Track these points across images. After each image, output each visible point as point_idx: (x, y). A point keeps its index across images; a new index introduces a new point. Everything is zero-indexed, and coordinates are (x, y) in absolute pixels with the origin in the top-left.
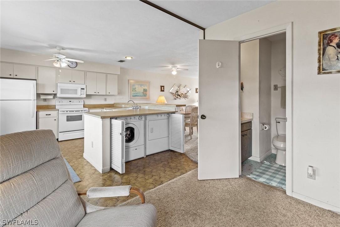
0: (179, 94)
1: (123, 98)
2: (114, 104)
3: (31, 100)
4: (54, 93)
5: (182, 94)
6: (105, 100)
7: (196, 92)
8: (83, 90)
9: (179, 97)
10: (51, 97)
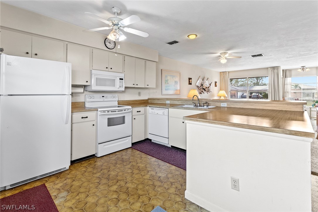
0: (204, 87)
1: (156, 92)
2: (148, 100)
4: (88, 84)
5: (206, 87)
6: (139, 94)
7: (216, 86)
8: (122, 80)
9: (204, 91)
10: (81, 90)
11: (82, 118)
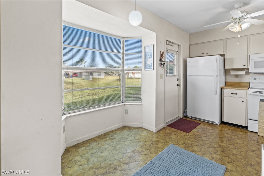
3: (214, 76)
4: (246, 67)
10: (243, 73)
11: (232, 94)
